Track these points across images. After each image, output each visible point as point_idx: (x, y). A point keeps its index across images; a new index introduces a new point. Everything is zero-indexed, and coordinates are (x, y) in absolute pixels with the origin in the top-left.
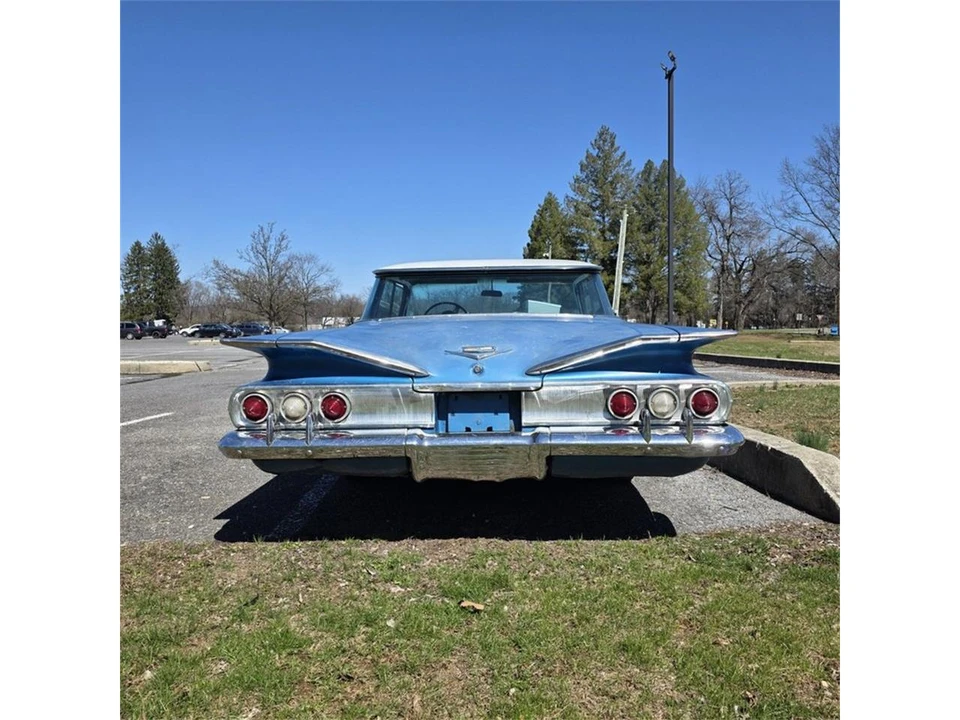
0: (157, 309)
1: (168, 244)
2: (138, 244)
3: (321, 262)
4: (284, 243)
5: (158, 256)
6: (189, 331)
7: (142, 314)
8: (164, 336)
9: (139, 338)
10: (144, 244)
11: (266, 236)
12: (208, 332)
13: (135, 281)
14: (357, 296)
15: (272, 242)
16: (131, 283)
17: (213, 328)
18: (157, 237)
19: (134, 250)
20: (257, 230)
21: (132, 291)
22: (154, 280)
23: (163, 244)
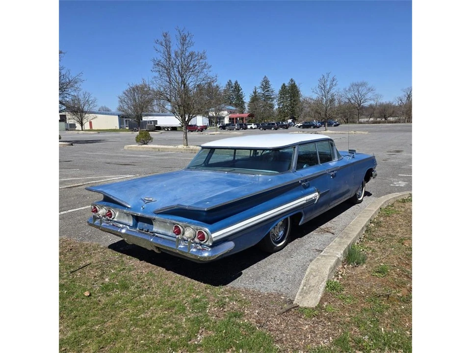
0: (291, 114)
1: (297, 84)
2: (284, 84)
3: (369, 86)
4: (334, 83)
5: (292, 89)
6: (299, 125)
7: (285, 117)
8: (287, 128)
9: (276, 129)
10: (286, 85)
11: (326, 80)
12: (306, 125)
13: (282, 102)
14: (391, 102)
15: (328, 83)
16: (281, 103)
17: (308, 124)
18: (292, 80)
19: (282, 88)
20: (322, 77)
21: (281, 106)
22: (290, 101)
23: (294, 83)
